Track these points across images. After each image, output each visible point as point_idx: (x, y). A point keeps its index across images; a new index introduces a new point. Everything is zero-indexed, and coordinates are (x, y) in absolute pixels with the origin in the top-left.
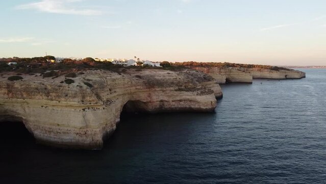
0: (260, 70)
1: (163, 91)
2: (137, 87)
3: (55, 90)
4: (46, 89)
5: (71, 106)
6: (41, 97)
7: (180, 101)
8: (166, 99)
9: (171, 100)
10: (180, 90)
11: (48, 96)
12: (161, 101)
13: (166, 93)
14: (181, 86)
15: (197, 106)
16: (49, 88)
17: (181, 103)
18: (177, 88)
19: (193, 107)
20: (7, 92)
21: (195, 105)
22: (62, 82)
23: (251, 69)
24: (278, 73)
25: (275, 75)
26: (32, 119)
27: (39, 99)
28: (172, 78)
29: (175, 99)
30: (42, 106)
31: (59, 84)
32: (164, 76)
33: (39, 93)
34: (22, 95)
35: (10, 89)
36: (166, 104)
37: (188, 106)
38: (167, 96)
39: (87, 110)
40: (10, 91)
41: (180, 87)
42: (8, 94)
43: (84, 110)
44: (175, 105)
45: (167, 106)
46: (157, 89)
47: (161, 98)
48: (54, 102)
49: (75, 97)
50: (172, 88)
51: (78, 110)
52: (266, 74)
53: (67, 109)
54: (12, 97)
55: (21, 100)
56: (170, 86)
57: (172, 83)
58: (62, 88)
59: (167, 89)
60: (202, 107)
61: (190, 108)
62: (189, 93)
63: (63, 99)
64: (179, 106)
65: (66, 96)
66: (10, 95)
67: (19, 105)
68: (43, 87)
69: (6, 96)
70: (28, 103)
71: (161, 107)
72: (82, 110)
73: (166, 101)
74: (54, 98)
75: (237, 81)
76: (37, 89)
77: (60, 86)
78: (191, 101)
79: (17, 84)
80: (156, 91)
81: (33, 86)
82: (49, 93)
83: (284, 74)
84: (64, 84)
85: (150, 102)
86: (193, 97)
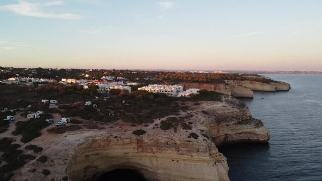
0: (252, 83)
1: (227, 126)
2: (212, 125)
3: (185, 145)
4: (175, 144)
5: (203, 161)
6: (171, 152)
7: (240, 134)
8: (230, 133)
9: (233, 133)
10: (239, 123)
11: (178, 151)
12: (226, 135)
13: (230, 127)
14: (239, 119)
15: (255, 138)
16: (178, 142)
17: (241, 135)
18: (236, 121)
19: (251, 138)
20: (136, 146)
21: (253, 137)
22: (189, 137)
23: (243, 82)
24: (270, 85)
25: (267, 87)
26: (161, 171)
27: (170, 153)
28: (230, 111)
29: (236, 132)
30: (173, 160)
31: (188, 139)
32: (223, 110)
33: (170, 148)
34: (152, 150)
35: (140, 144)
36: (229, 137)
37: (247, 138)
38: (231, 130)
39: (217, 163)
40: (140, 146)
41: (239, 121)
42: (138, 149)
43: (215, 164)
44: (236, 138)
45: (230, 139)
46: (223, 124)
47: (226, 132)
48: (186, 156)
49: (206, 152)
50: (233, 122)
51: (211, 164)
52: (258, 86)
53: (199, 163)
54: (142, 152)
55: (151, 154)
56: (232, 120)
57: (233, 117)
58: (191, 143)
59: (230, 123)
60: (261, 139)
61: (249, 140)
62: (248, 126)
63: (196, 154)
64: (240, 138)
65: (198, 151)
66: (140, 149)
67: (148, 158)
68: (173, 142)
69: (136, 151)
70: (156, 157)
71: (225, 140)
72: (215, 165)
73: (230, 135)
74: (184, 153)
75: (240, 96)
76: (167, 144)
77: (189, 141)
78: (250, 133)
79: (145, 139)
80: (222, 126)
81: (162, 141)
82: (178, 148)
83: (275, 87)
84: (192, 139)
85: (218, 137)
86: (252, 130)
